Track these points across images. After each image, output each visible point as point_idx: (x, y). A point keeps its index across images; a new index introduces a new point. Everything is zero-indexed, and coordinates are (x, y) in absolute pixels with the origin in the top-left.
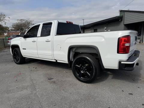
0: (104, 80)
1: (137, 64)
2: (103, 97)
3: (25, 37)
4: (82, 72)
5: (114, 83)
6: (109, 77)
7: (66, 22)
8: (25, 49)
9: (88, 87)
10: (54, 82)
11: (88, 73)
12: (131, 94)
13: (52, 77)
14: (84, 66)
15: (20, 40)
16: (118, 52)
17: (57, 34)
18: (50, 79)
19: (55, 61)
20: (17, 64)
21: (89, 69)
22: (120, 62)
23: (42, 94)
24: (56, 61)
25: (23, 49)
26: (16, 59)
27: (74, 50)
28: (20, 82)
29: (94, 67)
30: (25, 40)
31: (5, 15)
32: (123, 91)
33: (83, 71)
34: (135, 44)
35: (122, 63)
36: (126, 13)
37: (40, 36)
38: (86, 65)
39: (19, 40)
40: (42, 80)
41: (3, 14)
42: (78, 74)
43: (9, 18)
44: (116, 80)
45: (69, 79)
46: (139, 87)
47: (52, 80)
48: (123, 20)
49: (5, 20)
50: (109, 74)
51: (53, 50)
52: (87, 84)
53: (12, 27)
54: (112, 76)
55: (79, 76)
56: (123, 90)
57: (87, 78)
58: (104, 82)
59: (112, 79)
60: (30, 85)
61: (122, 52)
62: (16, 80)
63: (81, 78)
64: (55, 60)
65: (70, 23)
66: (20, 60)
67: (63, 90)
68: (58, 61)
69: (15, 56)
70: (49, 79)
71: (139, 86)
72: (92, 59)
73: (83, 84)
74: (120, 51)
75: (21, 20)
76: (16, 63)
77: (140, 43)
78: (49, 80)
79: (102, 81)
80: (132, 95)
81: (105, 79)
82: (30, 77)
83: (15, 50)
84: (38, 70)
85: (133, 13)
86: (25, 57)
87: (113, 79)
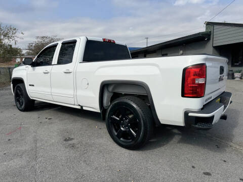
0: (164, 145)
1: (224, 117)
2: (154, 178)
3: (34, 65)
4: (122, 129)
5: (180, 151)
6: (174, 140)
7: (102, 41)
8: (33, 86)
9: (132, 157)
10: (73, 146)
11: (132, 131)
12: (208, 174)
13: (72, 137)
14: (126, 119)
15: (26, 70)
16: (183, 95)
17: (83, 61)
18: (68, 140)
19: (79, 107)
20: (21, 110)
21: (135, 124)
22: (186, 114)
23: (45, 167)
24: (82, 107)
25: (30, 85)
26: (19, 102)
27: (111, 89)
28: (14, 144)
29: (142, 122)
30: (34, 70)
31: (15, 29)
32: (193, 167)
33: (125, 126)
34: (219, 81)
35: (190, 114)
36: (216, 27)
37: (56, 63)
38: (130, 116)
39: (24, 69)
40: (54, 141)
41: (12, 27)
42: (116, 131)
43: (22, 33)
44: (185, 145)
45: (101, 141)
46: (225, 161)
47: (70, 142)
48: (211, 39)
49: (15, 37)
50: (175, 134)
51: (75, 88)
52: (131, 152)
53: (27, 48)
54: (180, 137)
55: (117, 136)
56: (195, 166)
57: (131, 140)
58: (162, 149)
59: (177, 143)
60: (30, 149)
61: (190, 94)
62: (9, 140)
63: (121, 139)
64: (79, 105)
65: (110, 41)
66: (25, 105)
67: (85, 161)
68: (84, 108)
69: (18, 96)
70: (66, 140)
71: (225, 159)
72: (139, 107)
73: (124, 150)
74: (186, 92)
75: (43, 37)
76: (19, 109)
77: (241, 78)
78: (65, 142)
79: (160, 146)
80: (210, 177)
81: (165, 143)
82: (35, 136)
83: (19, 87)
84: (51, 123)
85: (228, 27)
86: (34, 99)
87: (181, 144)
